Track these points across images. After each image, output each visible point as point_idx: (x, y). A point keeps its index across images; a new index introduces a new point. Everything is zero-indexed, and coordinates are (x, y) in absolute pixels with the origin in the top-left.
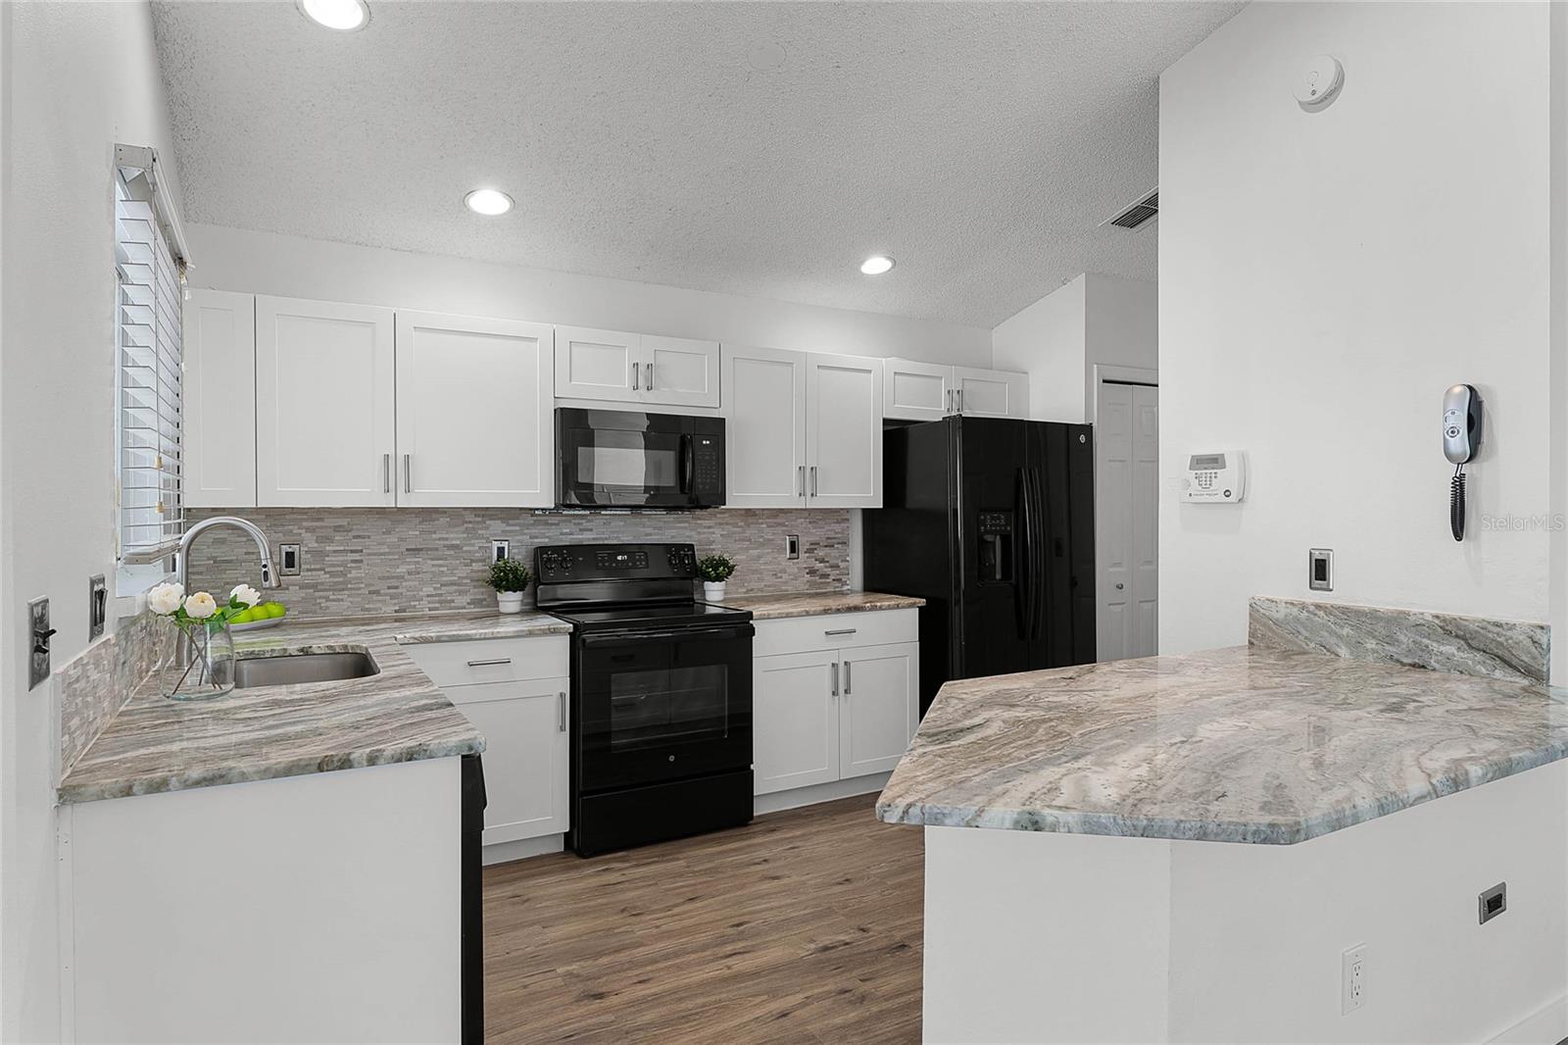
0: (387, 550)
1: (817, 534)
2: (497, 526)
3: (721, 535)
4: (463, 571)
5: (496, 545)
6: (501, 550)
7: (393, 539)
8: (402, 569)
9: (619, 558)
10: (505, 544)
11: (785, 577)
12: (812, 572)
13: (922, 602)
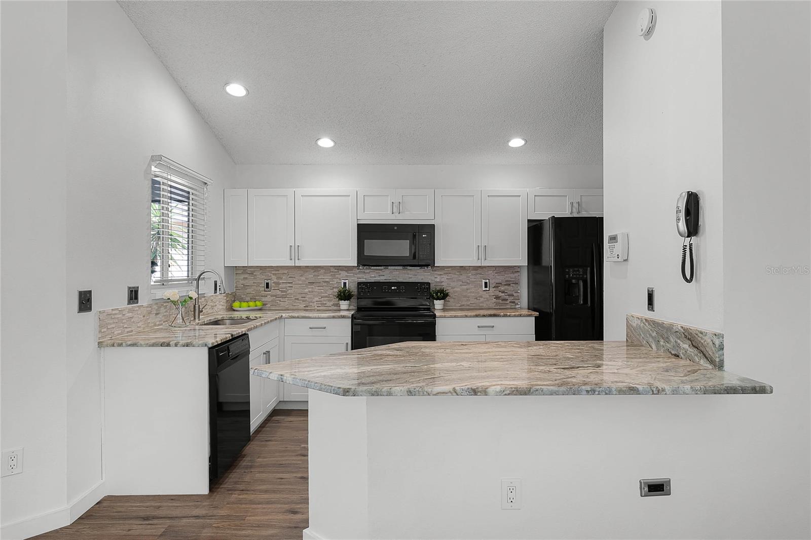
0: (301, 283)
1: (500, 278)
2: (344, 273)
3: (447, 279)
4: (330, 292)
5: (343, 281)
6: (345, 284)
7: (303, 278)
8: (306, 290)
9: (393, 288)
10: (347, 281)
11: (482, 299)
12: (497, 298)
13: (537, 314)
